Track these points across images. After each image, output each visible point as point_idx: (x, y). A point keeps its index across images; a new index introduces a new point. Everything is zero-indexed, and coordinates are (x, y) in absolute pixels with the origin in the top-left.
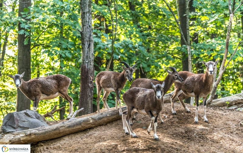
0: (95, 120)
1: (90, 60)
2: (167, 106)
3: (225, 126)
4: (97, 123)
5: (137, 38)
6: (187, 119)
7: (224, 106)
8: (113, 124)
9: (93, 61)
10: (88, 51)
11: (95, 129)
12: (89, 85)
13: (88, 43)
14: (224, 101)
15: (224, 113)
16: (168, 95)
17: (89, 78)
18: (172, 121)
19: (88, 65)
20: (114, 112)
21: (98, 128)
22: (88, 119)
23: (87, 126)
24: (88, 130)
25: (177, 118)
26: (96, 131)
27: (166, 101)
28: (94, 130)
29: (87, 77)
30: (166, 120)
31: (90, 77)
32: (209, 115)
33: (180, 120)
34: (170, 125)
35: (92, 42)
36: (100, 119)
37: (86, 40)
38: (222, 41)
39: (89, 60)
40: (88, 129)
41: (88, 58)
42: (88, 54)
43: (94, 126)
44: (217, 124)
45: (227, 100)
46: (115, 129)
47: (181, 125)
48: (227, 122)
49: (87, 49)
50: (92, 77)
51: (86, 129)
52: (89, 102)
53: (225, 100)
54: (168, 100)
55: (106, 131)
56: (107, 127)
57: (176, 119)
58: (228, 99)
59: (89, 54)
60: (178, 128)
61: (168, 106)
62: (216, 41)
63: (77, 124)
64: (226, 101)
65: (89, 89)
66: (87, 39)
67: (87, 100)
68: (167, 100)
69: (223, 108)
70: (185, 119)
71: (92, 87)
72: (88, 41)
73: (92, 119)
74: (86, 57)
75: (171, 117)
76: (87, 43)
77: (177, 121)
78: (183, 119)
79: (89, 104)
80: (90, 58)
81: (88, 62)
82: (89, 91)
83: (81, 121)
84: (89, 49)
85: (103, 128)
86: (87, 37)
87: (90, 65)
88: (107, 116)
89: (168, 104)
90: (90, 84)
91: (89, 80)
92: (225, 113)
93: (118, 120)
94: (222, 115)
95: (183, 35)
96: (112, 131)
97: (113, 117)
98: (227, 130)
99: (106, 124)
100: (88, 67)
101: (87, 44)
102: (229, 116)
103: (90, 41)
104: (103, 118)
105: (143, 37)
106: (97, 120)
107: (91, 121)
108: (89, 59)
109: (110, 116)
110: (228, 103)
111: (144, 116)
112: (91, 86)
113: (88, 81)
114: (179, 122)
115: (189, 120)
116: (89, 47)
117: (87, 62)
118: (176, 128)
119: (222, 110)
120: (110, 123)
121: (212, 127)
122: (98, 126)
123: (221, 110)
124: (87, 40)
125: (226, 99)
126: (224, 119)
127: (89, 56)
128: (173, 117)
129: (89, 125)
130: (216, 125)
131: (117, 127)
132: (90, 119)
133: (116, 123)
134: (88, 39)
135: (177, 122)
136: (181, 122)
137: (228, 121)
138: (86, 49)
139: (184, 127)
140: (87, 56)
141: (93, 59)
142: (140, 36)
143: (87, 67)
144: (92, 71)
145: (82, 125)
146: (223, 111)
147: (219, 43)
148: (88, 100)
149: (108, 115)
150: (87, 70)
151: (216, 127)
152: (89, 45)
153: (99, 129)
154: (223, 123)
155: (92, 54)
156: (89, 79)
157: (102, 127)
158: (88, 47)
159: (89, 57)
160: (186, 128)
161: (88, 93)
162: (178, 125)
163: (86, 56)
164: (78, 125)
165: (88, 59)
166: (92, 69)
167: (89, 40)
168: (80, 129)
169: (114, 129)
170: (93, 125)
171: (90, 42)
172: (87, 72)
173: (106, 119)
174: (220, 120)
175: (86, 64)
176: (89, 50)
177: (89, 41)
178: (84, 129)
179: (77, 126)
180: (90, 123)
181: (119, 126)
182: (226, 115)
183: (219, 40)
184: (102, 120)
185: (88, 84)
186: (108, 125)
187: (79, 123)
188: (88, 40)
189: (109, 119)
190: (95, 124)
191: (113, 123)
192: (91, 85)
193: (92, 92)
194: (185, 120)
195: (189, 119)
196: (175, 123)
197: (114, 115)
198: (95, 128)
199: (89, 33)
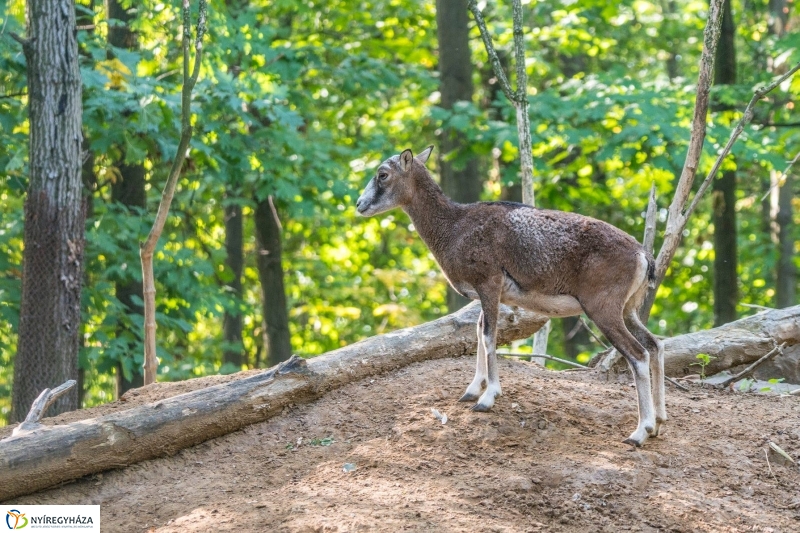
0: (129, 432)
1: (67, 170)
2: (440, 372)
3: (704, 460)
4: (137, 448)
5: (260, 69)
6: (534, 431)
7: (686, 372)
8: (209, 453)
9: (80, 174)
10: (60, 127)
11: (129, 474)
12: (64, 278)
13: (56, 91)
14: (686, 351)
15: (693, 404)
16: (442, 324)
17: (64, 248)
18: (471, 437)
19: (57, 189)
20: (210, 397)
21: (142, 471)
22: (99, 431)
23: (95, 461)
24: (100, 476)
25: (494, 424)
26: (132, 482)
27: (436, 349)
28: (126, 477)
29: (53, 241)
30: (442, 432)
31: (65, 242)
32: (628, 413)
33: (507, 434)
34: (461, 455)
35: (76, 89)
36: (151, 428)
37: (48, 79)
38: (632, 87)
39: (60, 170)
40: (97, 473)
41: (58, 158)
42: (59, 143)
43: (124, 459)
44: (667, 452)
45: (699, 345)
46: (218, 474)
47: (512, 457)
48: (712, 443)
49: (51, 118)
50: (77, 243)
51: (90, 475)
52: (60, 353)
53: (692, 346)
54: (446, 346)
55: (180, 484)
56: (181, 465)
57: (488, 428)
58: (704, 342)
59: (63, 141)
60: (499, 470)
61: (447, 372)
62: (602, 86)
63: (49, 450)
64: (698, 351)
65: (62, 297)
66: (51, 74)
67: (53, 346)
68: (441, 348)
69: (683, 382)
70: (526, 427)
71: (75, 290)
72: (56, 85)
73: (117, 428)
74: (48, 154)
75: (467, 417)
76: (53, 92)
77: (493, 439)
78: (516, 429)
79: (61, 362)
80: (65, 161)
81: (59, 178)
82: (62, 304)
83: (70, 437)
84: (64, 119)
85: (165, 468)
86: (53, 67)
87: (68, 190)
88: (180, 418)
89: (444, 365)
90: (67, 275)
91: (64, 256)
92: (698, 404)
93: (229, 432)
94: (686, 411)
95: (495, 60)
96: (205, 483)
97: (210, 420)
98: (715, 477)
99: (178, 453)
100: (56, 197)
101: (55, 97)
102: (715, 416)
103: (66, 83)
104: (164, 423)
105: (282, 66)
106: (137, 433)
107: (113, 439)
108: (61, 162)
109: (195, 415)
110: (708, 359)
111: (346, 418)
112: (71, 282)
113: (57, 261)
114: (503, 442)
115: (545, 432)
116: (62, 110)
117: (51, 176)
118: (490, 469)
119: (680, 388)
120: (193, 446)
121: (648, 464)
122: (142, 460)
123: (678, 392)
124: (53, 81)
125: (696, 342)
126: (696, 430)
127: (63, 151)
128: (476, 422)
129: (103, 457)
130: (664, 455)
131: (226, 466)
132: (109, 427)
133: (222, 448)
134: (56, 73)
135: (494, 443)
136: (511, 443)
137: (717, 438)
138: (50, 120)
139: (524, 466)
140: (52, 151)
141: (80, 163)
142: (272, 61)
143: (52, 201)
144: (74, 218)
145: (74, 456)
146: (687, 395)
147: (618, 95)
148: (58, 345)
149: (186, 412)
150: (51, 212)
151: (664, 466)
152: (64, 101)
153: (147, 474)
154: (694, 449)
155: (77, 141)
156: (61, 251)
157: (158, 462)
158: (56, 108)
159: (61, 155)
160: (534, 469)
161: (60, 315)
162: (497, 454)
163: (49, 148)
164: (55, 456)
165: (58, 163)
166: (77, 208)
167: (64, 78)
168: (62, 471)
169: (212, 475)
170: (120, 454)
171: (64, 89)
172: (55, 222)
173: (176, 430)
174: (680, 433)
175: (49, 185)
176: (63, 125)
177: (64, 82)
178: (80, 475)
179: (49, 460)
180: (109, 447)
181: (233, 461)
182: (702, 410)
183: (619, 81)
184: (161, 432)
185: (59, 277)
186: (185, 455)
187: (62, 448)
188: (55, 78)
189: (191, 431)
190: (128, 452)
191: (208, 448)
192: (71, 278)
193: (73, 311)
194: (528, 433)
195: (544, 428)
196: (484, 444)
197: (213, 411)
198: (128, 471)
199: (63, 50)
